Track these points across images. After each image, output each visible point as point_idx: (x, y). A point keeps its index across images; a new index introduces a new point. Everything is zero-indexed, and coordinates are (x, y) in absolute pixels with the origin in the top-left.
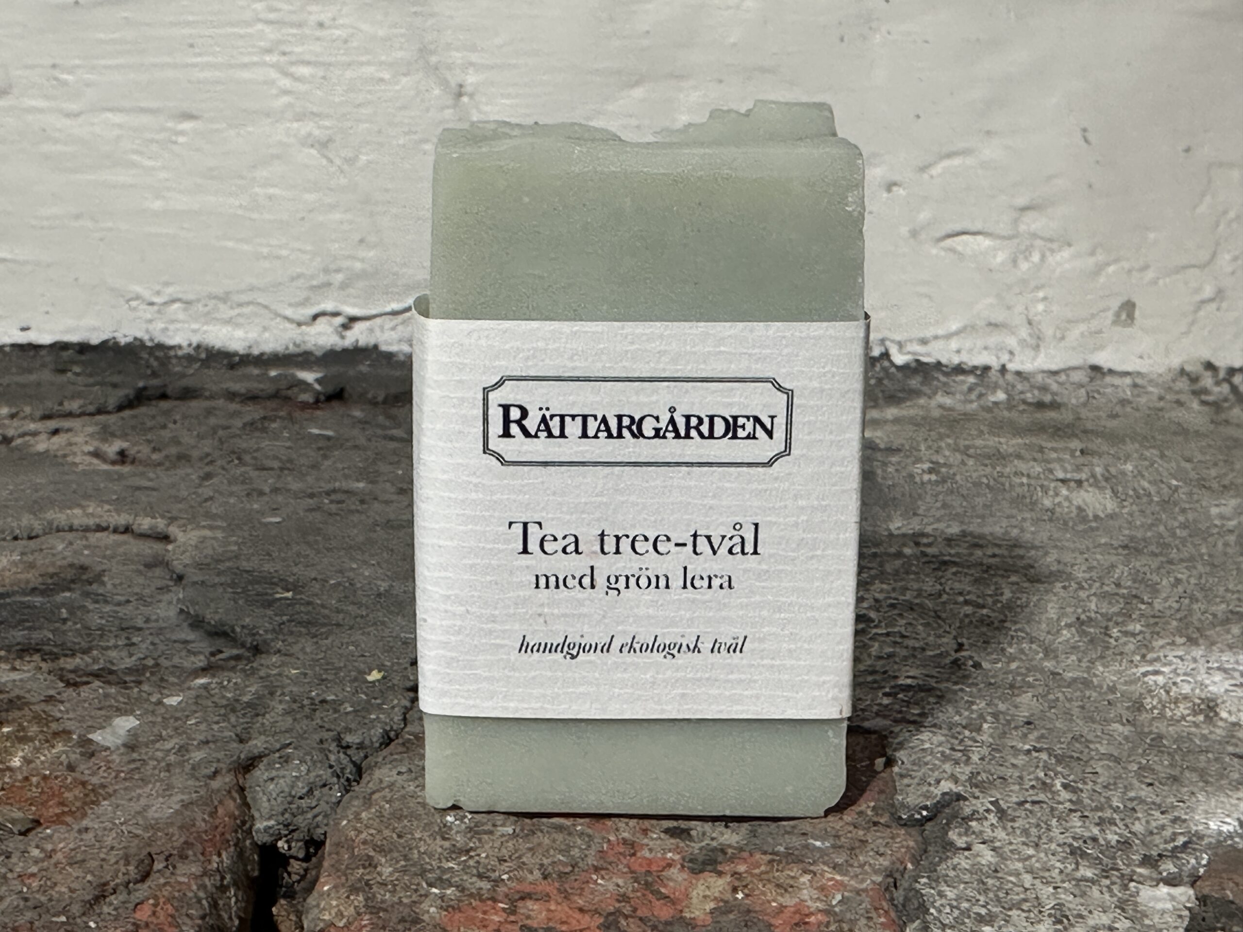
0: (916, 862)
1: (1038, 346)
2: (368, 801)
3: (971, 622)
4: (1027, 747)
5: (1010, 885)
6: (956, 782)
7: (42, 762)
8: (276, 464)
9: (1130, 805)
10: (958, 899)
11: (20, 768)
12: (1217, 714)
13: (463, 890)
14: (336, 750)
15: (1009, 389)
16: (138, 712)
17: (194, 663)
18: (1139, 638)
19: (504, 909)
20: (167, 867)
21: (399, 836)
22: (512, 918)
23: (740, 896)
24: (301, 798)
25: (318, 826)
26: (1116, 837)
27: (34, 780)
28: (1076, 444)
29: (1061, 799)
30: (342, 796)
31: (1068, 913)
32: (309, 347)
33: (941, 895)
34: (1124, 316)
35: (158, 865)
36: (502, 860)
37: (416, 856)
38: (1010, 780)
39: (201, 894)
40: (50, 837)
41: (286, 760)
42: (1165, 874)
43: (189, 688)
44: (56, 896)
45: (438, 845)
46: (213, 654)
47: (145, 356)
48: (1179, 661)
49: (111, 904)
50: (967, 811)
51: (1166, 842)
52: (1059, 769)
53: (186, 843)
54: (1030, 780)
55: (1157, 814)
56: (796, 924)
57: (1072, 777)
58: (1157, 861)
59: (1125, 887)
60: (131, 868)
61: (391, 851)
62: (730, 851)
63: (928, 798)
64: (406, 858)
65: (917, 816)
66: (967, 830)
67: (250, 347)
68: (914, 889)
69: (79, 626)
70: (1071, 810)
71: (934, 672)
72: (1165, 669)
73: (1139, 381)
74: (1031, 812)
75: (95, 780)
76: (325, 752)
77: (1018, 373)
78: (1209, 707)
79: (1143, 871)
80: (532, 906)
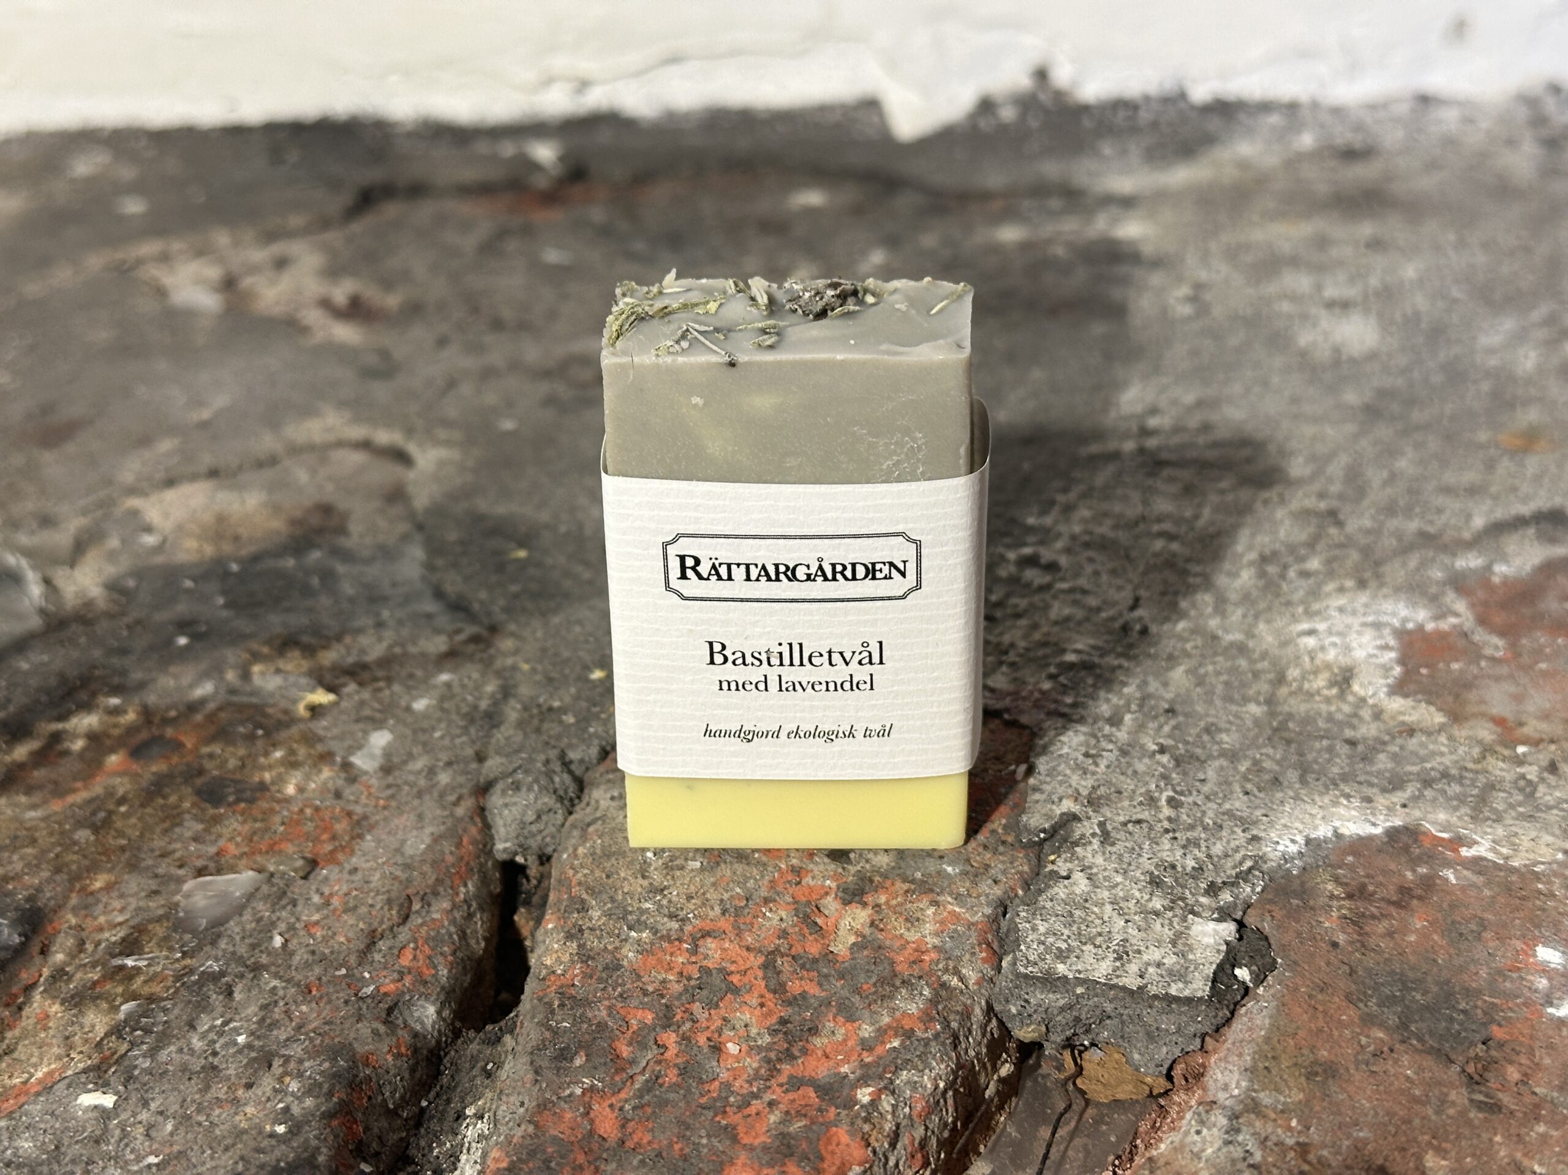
0: (1026, 885)
2: (584, 831)
3: (1157, 564)
4: (1155, 746)
5: (1093, 917)
6: (1077, 798)
7: (313, 791)
9: (1220, 821)
10: (1047, 934)
11: (295, 798)
14: (560, 769)
15: (1319, 130)
16: (391, 723)
17: (437, 648)
19: (687, 950)
20: (422, 907)
21: (608, 877)
22: (694, 959)
24: (531, 823)
25: (546, 845)
26: (1194, 862)
27: (308, 812)
29: (1161, 816)
30: (567, 817)
31: (1129, 949)
33: (1034, 929)
35: (416, 905)
36: (689, 898)
37: (620, 897)
38: (1125, 794)
39: (452, 928)
40: (327, 878)
41: (517, 787)
42: (1220, 905)
43: (435, 687)
44: (336, 947)
45: (639, 885)
46: (453, 634)
48: (1338, 614)
49: (380, 951)
50: (1077, 833)
51: (1234, 867)
52: (1173, 777)
53: (437, 880)
54: (1141, 795)
55: (1239, 831)
56: (914, 962)
57: (1181, 787)
58: (1220, 889)
59: (1184, 919)
60: (394, 912)
61: (600, 892)
62: (877, 879)
63: (1048, 818)
64: (612, 900)
65: (1036, 839)
66: (1072, 856)
68: (1015, 923)
69: (331, 600)
70: (1167, 831)
71: (1101, 642)
72: (1322, 628)
74: (1131, 834)
75: (359, 809)
76: (549, 775)
78: (1344, 679)
79: (1204, 900)
80: (710, 945)
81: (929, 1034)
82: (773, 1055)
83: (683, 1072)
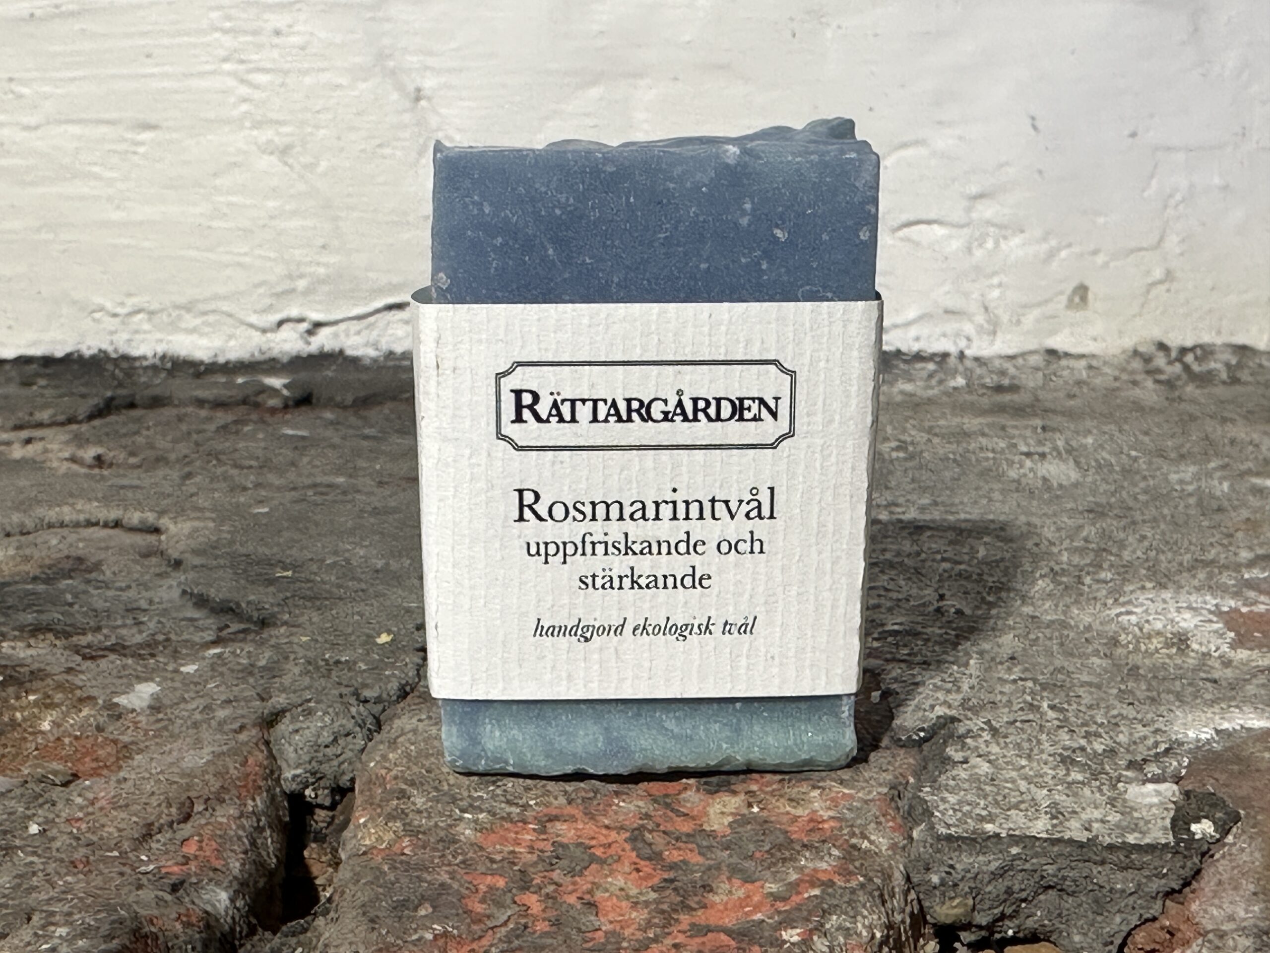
0: (917, 775)
1: (994, 333)
2: (393, 744)
3: (951, 576)
4: (1013, 677)
5: (1007, 791)
6: (950, 707)
7: (72, 725)
8: (253, 463)
9: (1113, 721)
10: (960, 802)
11: (50, 731)
12: (1188, 646)
13: (494, 815)
14: (355, 703)
15: (968, 374)
16: (158, 679)
17: (203, 638)
18: (1110, 585)
19: (534, 830)
20: (206, 809)
21: (429, 772)
22: (543, 836)
23: (755, 809)
24: (326, 746)
25: (343, 773)
26: (1103, 747)
27: (67, 740)
28: (1038, 422)
29: (1049, 718)
30: (366, 744)
31: (1063, 810)
32: (275, 353)
33: (943, 800)
34: (1077, 299)
35: (199, 807)
36: (529, 788)
37: (446, 788)
38: (999, 704)
39: (241, 833)
40: (89, 788)
41: (309, 713)
42: (1149, 775)
43: (204, 658)
44: (105, 835)
46: (221, 629)
47: (110, 367)
48: (1149, 602)
49: (158, 841)
50: (962, 730)
51: (1149, 749)
52: (1045, 694)
53: (222, 787)
54: (1019, 703)
55: (1140, 727)
56: (811, 830)
57: (1057, 701)
58: (1142, 765)
59: (1114, 787)
60: (174, 810)
61: (422, 784)
63: (924, 722)
64: (436, 789)
65: (915, 737)
66: (963, 747)
67: (216, 355)
68: (919, 797)
69: (85, 609)
70: (1059, 727)
71: (920, 619)
72: (1138, 610)
73: (1094, 363)
74: (1022, 729)
75: (126, 739)
76: (346, 705)
77: (977, 359)
78: (1181, 641)
79: (1129, 774)
80: (560, 827)
81: (853, 884)
82: (665, 907)
83: (557, 923)
